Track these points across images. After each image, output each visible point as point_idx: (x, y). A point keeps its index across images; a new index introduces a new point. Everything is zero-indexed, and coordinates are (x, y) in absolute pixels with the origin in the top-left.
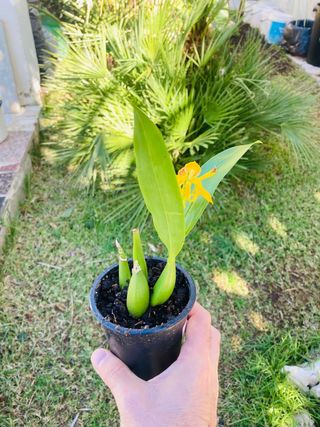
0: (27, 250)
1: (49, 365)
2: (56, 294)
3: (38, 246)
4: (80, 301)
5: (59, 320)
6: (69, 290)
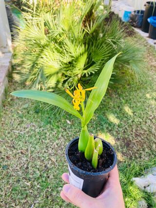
0: (7, 124)
1: (18, 181)
2: (21, 146)
3: (12, 122)
4: (33, 149)
5: (23, 159)
6: (28, 144)
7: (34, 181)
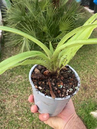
2: (13, 92)
4: (22, 94)
5: (15, 101)
7: (23, 116)
